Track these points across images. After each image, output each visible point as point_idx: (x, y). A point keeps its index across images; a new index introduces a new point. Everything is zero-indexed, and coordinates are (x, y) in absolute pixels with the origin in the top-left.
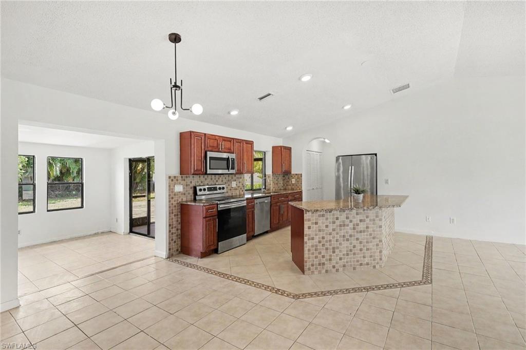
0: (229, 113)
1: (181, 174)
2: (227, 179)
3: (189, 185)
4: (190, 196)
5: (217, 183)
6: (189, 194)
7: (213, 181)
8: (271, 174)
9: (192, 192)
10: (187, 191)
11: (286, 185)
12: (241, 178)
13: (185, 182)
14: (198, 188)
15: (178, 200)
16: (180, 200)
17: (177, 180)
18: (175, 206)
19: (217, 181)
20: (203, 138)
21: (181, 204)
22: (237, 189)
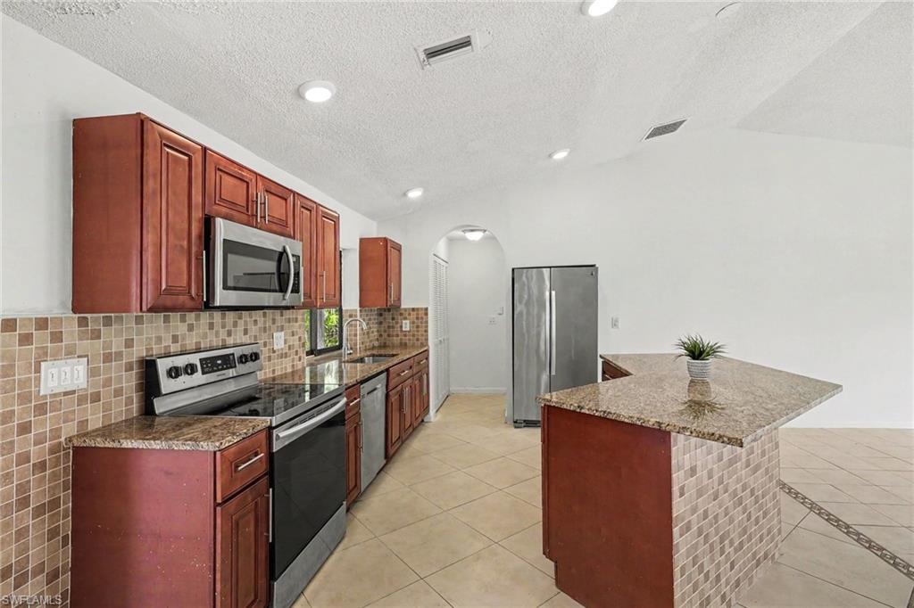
0: (299, 94)
1: (75, 310)
2: (260, 324)
3: (119, 355)
4: (126, 404)
5: (230, 341)
6: (118, 392)
7: (217, 334)
8: (359, 309)
9: (134, 383)
10: (107, 383)
11: (385, 335)
12: (296, 320)
13: (99, 344)
14: (163, 366)
15: (56, 433)
16: (70, 429)
17: (57, 337)
18: (41, 466)
19: (229, 334)
20: (197, 159)
21: (77, 450)
22: (286, 355)
